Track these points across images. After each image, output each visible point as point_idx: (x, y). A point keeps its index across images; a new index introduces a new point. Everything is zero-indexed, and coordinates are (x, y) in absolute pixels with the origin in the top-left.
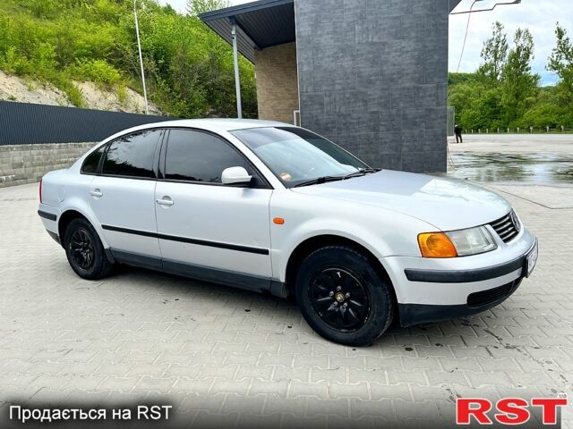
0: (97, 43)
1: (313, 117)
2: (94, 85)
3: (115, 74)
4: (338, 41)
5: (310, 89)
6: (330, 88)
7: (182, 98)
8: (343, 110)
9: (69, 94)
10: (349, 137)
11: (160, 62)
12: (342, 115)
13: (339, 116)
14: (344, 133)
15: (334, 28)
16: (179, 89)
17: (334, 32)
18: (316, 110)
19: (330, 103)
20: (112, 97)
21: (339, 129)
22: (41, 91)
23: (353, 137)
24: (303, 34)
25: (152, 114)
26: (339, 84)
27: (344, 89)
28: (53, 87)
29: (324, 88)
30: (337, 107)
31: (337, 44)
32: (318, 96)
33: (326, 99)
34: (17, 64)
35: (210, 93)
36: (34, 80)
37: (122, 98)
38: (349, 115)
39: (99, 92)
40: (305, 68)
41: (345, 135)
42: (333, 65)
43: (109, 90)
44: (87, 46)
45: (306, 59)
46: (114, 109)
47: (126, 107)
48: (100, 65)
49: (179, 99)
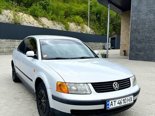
0: (78, 10)
1: (135, 37)
2: (74, 24)
3: (81, 20)
4: (148, 8)
5: (135, 26)
6: (143, 26)
7: (103, 28)
8: (148, 35)
9: (65, 26)
10: (150, 46)
11: (98, 16)
12: (147, 37)
13: (146, 37)
14: (148, 44)
15: (147, 3)
16: (103, 25)
17: (147, 5)
18: (136, 34)
19: (143, 32)
20: (79, 28)
21: (146, 42)
22: (58, 25)
23: (152, 46)
24: (134, 6)
25: (92, 33)
26: (147, 25)
27: (149, 27)
28: (61, 24)
29: (141, 26)
30: (146, 34)
31: (148, 9)
32: (138, 29)
33: (141, 31)
34: (51, 17)
35: (114, 27)
36: (56, 22)
37: (82, 28)
38: (150, 37)
39: (75, 26)
40: (134, 19)
41: (148, 45)
42: (145, 17)
43: (79, 25)
44: (75, 11)
45: (134, 15)
46: (79, 32)
47: (83, 31)
48: (78, 17)
49: (102, 29)
